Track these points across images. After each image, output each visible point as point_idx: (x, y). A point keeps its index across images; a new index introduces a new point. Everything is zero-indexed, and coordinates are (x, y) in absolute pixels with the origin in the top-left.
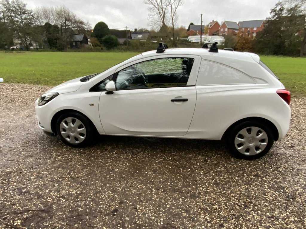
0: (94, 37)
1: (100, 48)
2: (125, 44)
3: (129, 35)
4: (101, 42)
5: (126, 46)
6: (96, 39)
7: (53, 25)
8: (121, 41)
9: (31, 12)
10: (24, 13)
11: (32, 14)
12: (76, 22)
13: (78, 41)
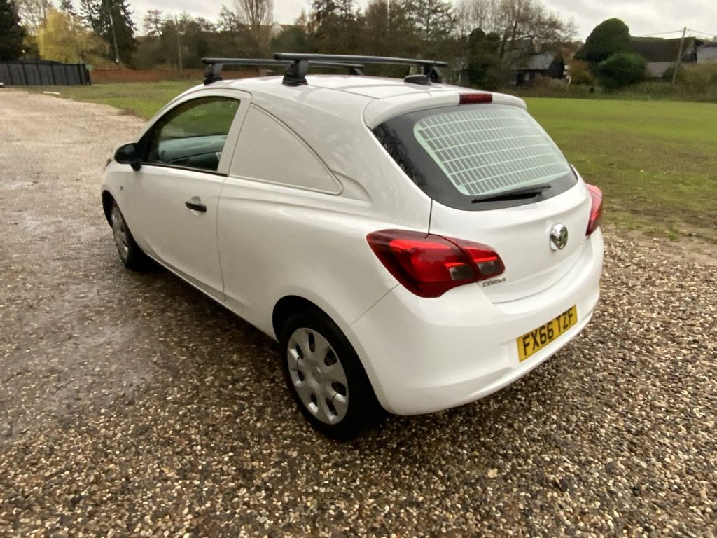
0: (583, 59)
1: (588, 88)
2: (667, 77)
3: (689, 52)
4: (596, 73)
5: (668, 85)
6: (586, 64)
7: (489, 35)
8: (657, 68)
9: (449, 8)
10: (435, 11)
11: (449, 11)
12: (541, 23)
13: (538, 71)
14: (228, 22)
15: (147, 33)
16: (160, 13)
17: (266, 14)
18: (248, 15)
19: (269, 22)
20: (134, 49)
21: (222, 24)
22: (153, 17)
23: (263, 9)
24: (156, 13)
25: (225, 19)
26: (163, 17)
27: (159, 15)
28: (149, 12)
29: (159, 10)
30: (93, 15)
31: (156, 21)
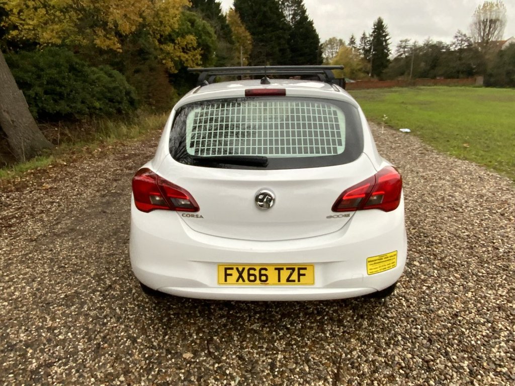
14: (460, 42)
15: (397, 55)
16: (409, 41)
17: (496, 33)
18: (480, 34)
19: (498, 38)
20: (386, 67)
21: (454, 44)
22: (404, 44)
23: (495, 29)
24: (406, 41)
25: (458, 40)
26: (411, 43)
27: (409, 43)
28: (401, 41)
29: (409, 39)
30: (366, 47)
31: (405, 47)
